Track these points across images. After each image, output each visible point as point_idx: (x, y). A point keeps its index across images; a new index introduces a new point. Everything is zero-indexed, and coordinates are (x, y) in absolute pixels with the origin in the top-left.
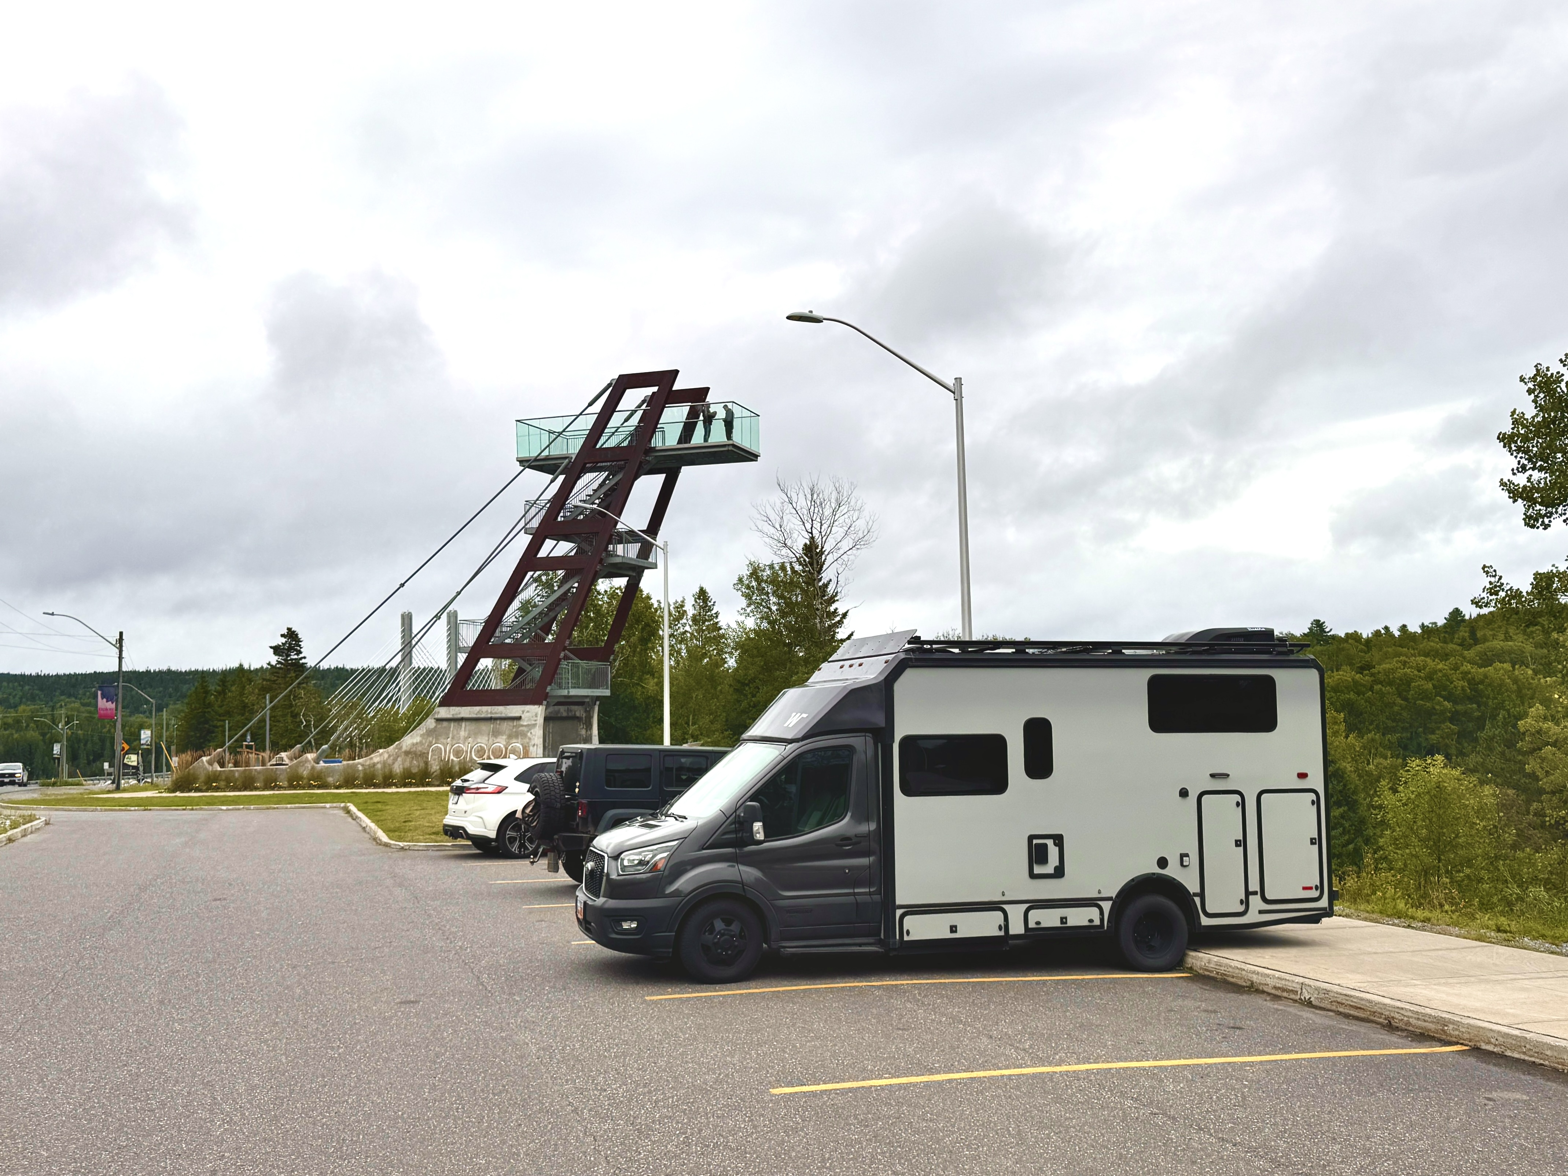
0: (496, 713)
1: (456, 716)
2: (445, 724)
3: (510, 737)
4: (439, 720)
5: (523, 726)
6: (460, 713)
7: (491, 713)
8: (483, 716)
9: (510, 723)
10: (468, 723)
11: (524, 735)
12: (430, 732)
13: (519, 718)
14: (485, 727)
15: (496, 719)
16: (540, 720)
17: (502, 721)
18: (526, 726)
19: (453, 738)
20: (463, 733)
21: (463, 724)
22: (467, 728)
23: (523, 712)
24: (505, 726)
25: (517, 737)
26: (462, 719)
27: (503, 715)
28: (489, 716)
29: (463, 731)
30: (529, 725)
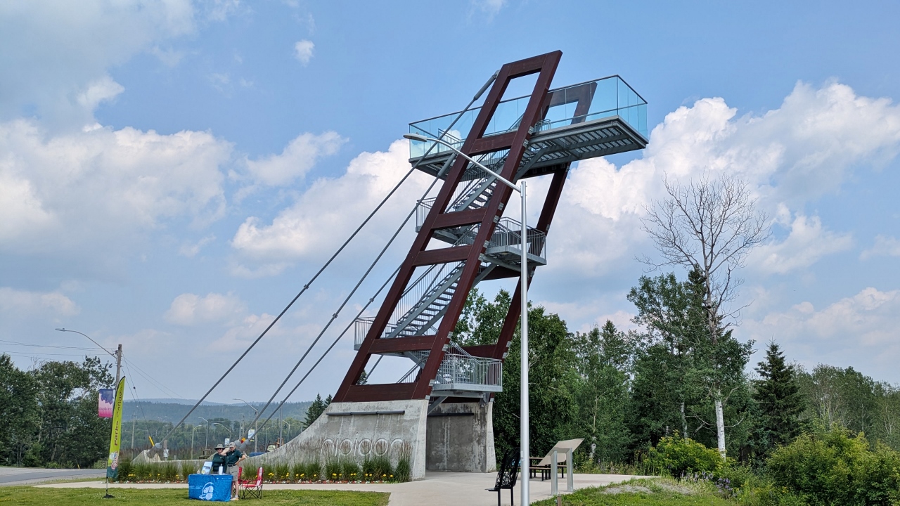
0: (382, 408)
1: (346, 412)
2: (337, 419)
3: (394, 432)
4: (331, 415)
5: (406, 421)
6: (350, 408)
7: (378, 408)
8: (370, 411)
9: (394, 418)
10: (357, 418)
11: (406, 430)
12: (323, 427)
13: (403, 413)
14: (371, 421)
15: (381, 414)
16: (424, 415)
17: (388, 416)
18: (409, 421)
19: (342, 434)
20: (352, 429)
21: (353, 419)
22: (356, 423)
23: (407, 407)
24: (390, 421)
25: (400, 432)
26: (351, 414)
27: (388, 410)
28: (376, 411)
29: (352, 425)
30: (411, 420)
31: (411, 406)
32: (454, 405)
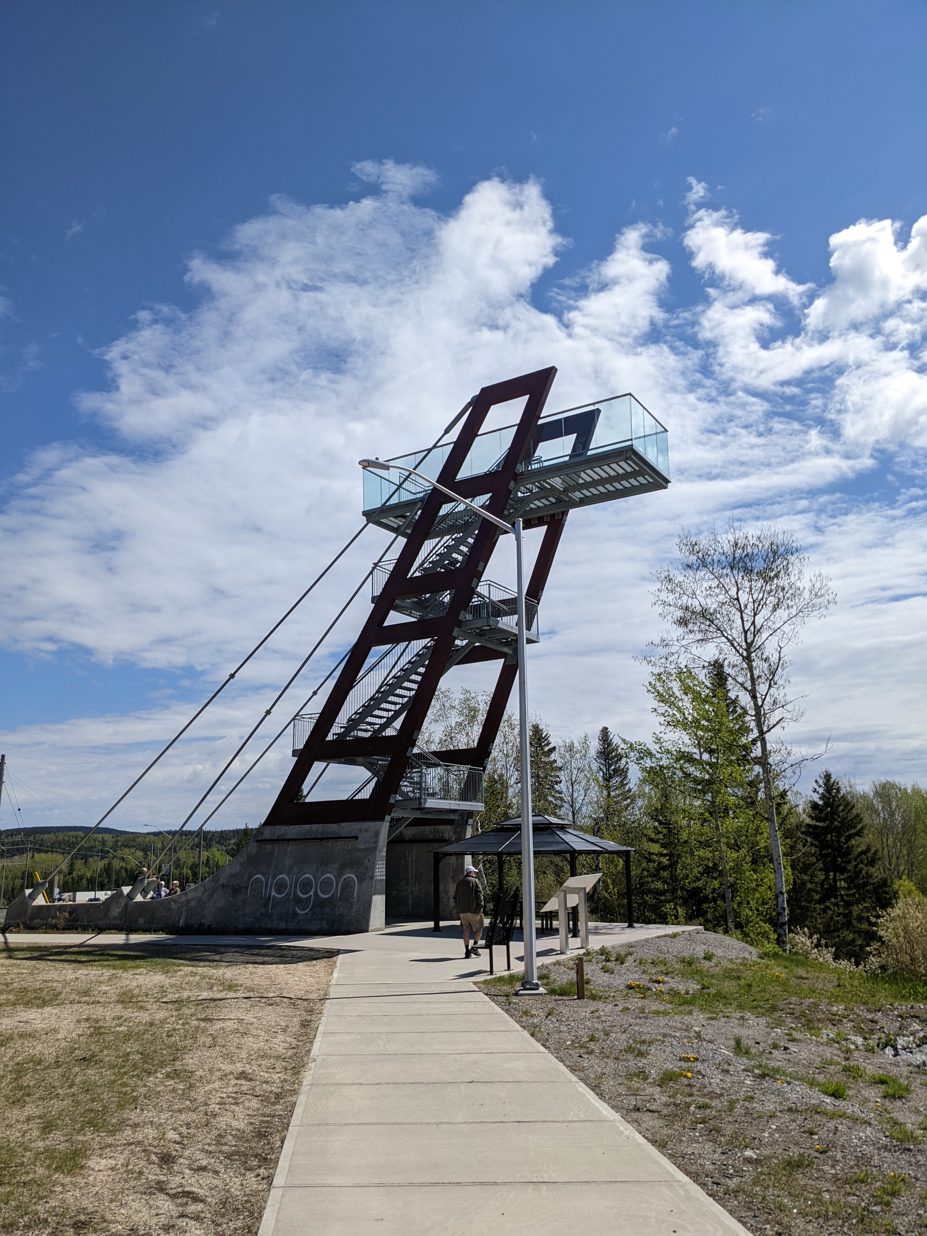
0: (327, 832)
1: (281, 837)
2: (269, 846)
3: (343, 865)
4: (262, 843)
5: (359, 850)
6: (286, 833)
7: (322, 832)
8: (313, 835)
9: (344, 843)
10: (294, 846)
11: (360, 862)
12: (251, 860)
13: (356, 838)
14: (313, 848)
15: (327, 838)
16: (383, 841)
17: (334, 844)
18: (363, 848)
20: (288, 861)
21: (289, 848)
23: (360, 830)
24: (338, 850)
25: (351, 864)
26: (288, 842)
27: (336, 836)
28: (320, 836)
30: (366, 849)
31: (366, 831)
32: (421, 828)
